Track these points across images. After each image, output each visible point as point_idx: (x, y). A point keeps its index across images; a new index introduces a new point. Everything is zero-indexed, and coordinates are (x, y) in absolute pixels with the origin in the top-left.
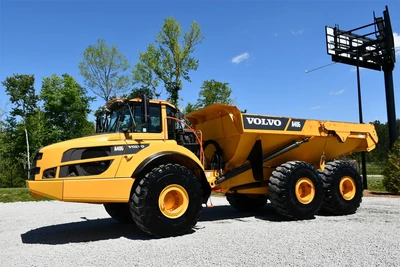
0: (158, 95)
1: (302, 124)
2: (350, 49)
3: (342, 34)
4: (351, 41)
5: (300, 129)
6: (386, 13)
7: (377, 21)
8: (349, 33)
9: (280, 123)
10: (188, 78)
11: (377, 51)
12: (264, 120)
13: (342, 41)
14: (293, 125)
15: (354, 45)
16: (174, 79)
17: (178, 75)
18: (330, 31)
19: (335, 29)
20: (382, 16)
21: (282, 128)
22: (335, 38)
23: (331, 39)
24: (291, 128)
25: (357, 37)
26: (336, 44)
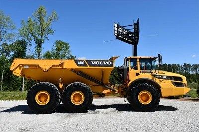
0: (31, 45)
2: (123, 34)
3: (121, 27)
4: (123, 31)
6: (138, 21)
7: (135, 24)
8: (123, 27)
11: (132, 36)
13: (120, 31)
15: (124, 33)
17: (42, 36)
18: (116, 25)
19: (118, 25)
20: (136, 22)
22: (118, 28)
23: (116, 29)
25: (126, 30)
26: (118, 31)
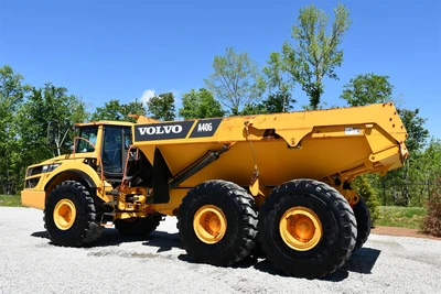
1: (215, 127)
5: (210, 134)
9: (180, 129)
10: (335, 76)
12: (159, 128)
14: (200, 129)
16: (313, 80)
21: (182, 135)
24: (196, 134)
